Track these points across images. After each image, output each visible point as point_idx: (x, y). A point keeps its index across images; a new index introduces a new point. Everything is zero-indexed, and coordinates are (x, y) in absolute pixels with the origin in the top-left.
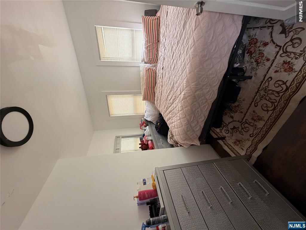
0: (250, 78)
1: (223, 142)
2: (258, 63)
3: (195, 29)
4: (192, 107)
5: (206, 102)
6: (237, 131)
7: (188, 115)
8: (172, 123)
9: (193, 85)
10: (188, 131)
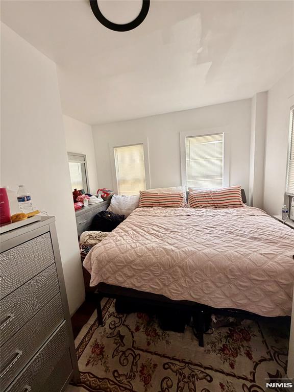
0: (201, 344)
1: (94, 324)
2: (222, 350)
3: (261, 254)
4: (156, 265)
5: (165, 285)
6: (116, 344)
7: (141, 261)
8: (122, 236)
9: (190, 261)
10: (114, 263)
